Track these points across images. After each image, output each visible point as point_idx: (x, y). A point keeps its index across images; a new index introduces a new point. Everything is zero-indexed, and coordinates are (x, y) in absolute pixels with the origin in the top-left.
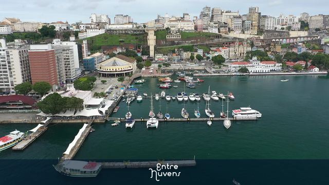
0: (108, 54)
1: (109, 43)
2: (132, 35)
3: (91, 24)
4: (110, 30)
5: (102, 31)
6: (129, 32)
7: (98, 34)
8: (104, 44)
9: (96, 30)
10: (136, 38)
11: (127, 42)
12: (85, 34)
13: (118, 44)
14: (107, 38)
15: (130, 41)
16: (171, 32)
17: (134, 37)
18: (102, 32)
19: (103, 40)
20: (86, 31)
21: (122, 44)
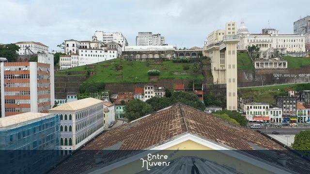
0: (123, 103)
1: (126, 79)
2: (175, 62)
3: (89, 42)
4: (128, 53)
5: (112, 54)
6: (169, 56)
7: (102, 59)
8: (113, 81)
9: (99, 51)
10: (186, 69)
11: (165, 75)
12: (74, 59)
13: (146, 80)
14: (121, 68)
15: (171, 73)
16: (262, 56)
17: (181, 66)
18: (111, 56)
19: (112, 72)
20: (77, 54)
21: (154, 79)
